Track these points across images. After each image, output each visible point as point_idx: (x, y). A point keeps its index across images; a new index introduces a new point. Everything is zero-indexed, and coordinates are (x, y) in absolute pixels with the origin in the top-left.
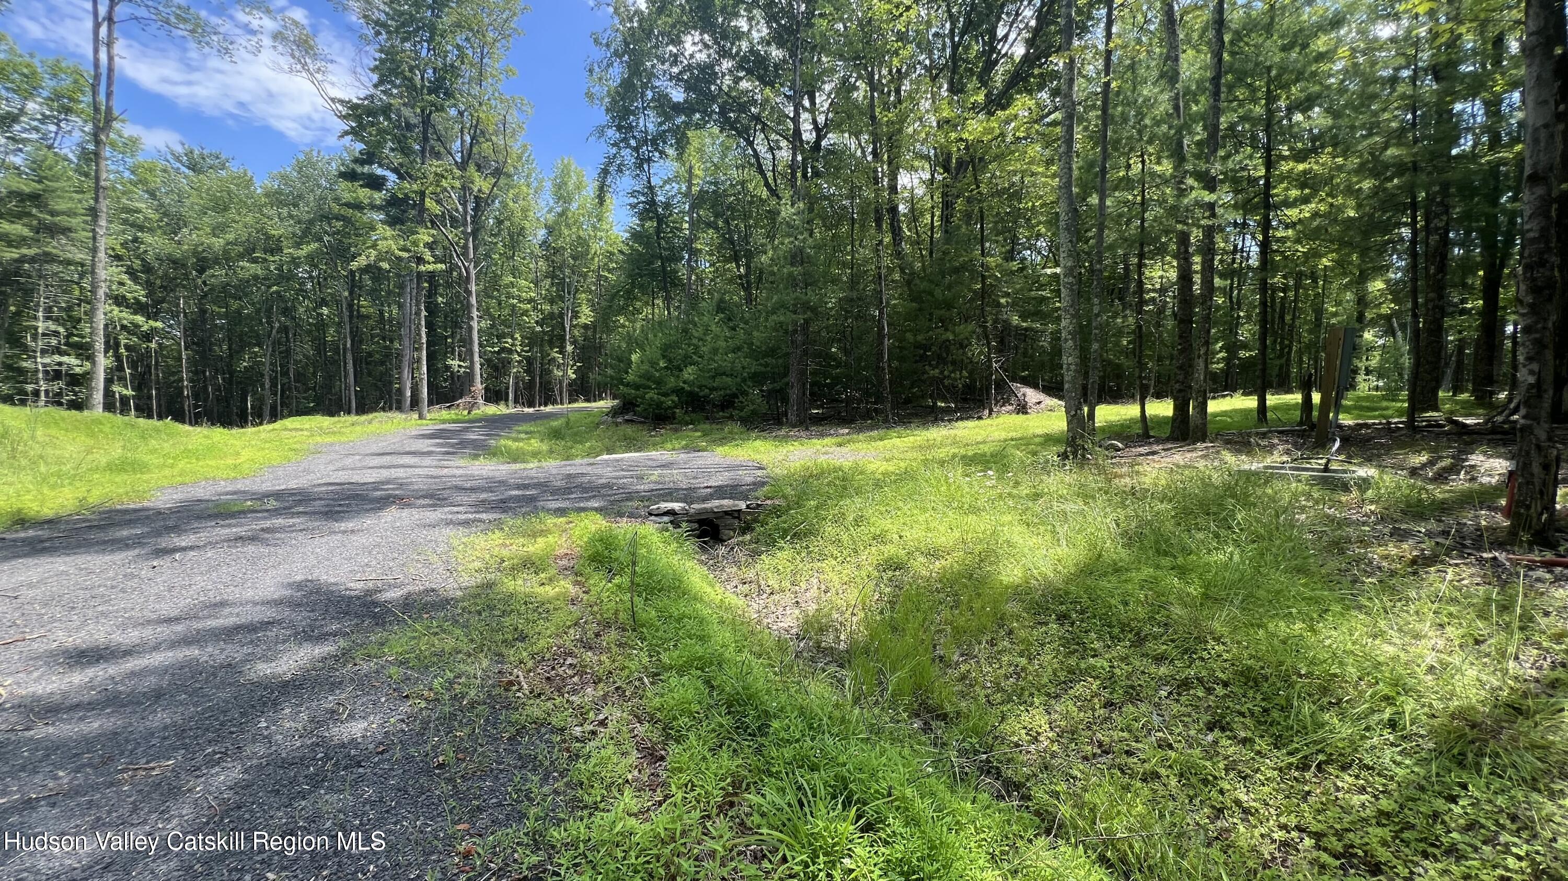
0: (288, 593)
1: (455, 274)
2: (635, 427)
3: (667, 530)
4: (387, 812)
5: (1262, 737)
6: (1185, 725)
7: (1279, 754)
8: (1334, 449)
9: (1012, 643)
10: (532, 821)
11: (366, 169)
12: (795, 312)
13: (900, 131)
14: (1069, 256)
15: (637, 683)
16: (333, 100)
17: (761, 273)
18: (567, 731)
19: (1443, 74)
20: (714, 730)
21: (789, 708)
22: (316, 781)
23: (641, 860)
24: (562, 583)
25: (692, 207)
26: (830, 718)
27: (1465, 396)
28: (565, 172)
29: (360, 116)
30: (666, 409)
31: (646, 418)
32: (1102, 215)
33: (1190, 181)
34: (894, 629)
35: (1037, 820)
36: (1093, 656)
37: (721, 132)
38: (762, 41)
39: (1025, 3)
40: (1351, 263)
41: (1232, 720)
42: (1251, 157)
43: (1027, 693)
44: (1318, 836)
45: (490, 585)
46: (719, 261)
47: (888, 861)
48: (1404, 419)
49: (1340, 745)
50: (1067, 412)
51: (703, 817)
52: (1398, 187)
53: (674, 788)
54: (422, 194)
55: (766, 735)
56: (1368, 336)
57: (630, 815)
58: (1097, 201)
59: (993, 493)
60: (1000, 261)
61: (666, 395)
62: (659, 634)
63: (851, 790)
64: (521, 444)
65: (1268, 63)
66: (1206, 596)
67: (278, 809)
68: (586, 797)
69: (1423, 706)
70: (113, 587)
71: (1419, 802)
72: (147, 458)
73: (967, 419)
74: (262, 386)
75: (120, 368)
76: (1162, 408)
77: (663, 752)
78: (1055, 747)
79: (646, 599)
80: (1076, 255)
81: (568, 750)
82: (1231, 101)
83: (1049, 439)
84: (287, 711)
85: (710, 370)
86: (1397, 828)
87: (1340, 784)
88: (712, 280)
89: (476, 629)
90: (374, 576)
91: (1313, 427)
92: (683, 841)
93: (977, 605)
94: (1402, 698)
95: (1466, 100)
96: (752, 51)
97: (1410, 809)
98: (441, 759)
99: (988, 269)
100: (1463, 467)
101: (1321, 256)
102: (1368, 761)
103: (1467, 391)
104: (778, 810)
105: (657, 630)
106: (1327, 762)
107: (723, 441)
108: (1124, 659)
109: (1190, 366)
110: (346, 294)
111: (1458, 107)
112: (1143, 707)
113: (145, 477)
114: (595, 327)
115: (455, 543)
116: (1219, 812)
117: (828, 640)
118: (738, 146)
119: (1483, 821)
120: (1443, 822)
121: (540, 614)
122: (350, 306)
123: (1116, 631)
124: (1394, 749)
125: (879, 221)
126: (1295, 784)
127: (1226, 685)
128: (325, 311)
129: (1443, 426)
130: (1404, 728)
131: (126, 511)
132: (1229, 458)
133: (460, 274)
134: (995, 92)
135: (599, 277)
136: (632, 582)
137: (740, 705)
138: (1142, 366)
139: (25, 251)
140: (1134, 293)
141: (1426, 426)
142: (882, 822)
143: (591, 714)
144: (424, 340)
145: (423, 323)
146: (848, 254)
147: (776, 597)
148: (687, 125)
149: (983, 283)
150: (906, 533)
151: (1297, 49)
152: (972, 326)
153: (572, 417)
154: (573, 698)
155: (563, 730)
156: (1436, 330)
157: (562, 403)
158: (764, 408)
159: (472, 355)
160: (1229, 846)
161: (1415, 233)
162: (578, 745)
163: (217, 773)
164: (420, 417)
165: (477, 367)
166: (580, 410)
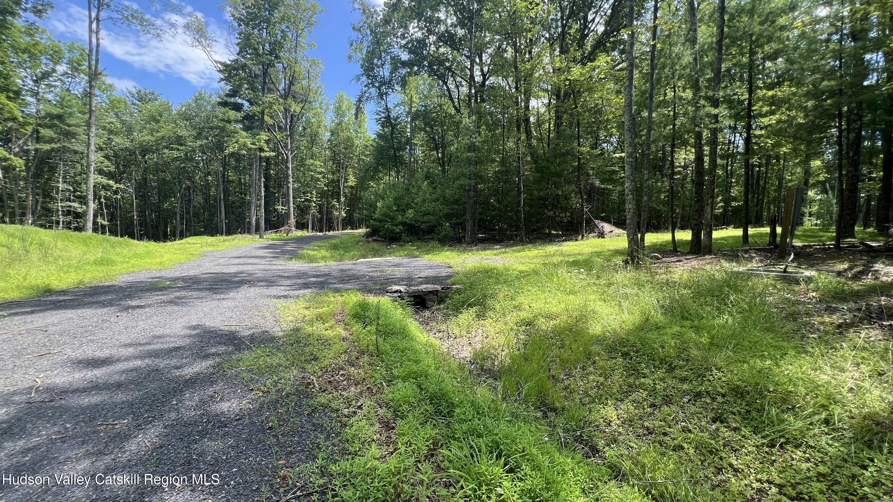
0: (188, 332)
1: (280, 157)
2: (379, 244)
3: (397, 301)
4: (241, 452)
5: (746, 427)
6: (699, 419)
7: (756, 438)
8: (790, 259)
9: (595, 369)
10: (320, 460)
11: (232, 100)
12: (470, 179)
13: (531, 75)
14: (630, 146)
15: (379, 386)
16: (216, 62)
17: (451, 157)
18: (340, 411)
19: (858, 36)
20: (422, 413)
21: (465, 402)
22: (203, 434)
23: (381, 484)
24: (338, 329)
25: (413, 119)
26: (489, 408)
27: (871, 230)
28: (340, 101)
29: (230, 71)
30: (396, 234)
31: (385, 239)
32: (650, 122)
33: (702, 102)
34: (526, 359)
35: (610, 471)
36: (643, 378)
37: (429, 77)
38: (452, 25)
39: (605, 1)
40: (801, 150)
41: (728, 417)
42: (740, 87)
43: (604, 398)
44: (780, 486)
45: (297, 330)
46: (427, 150)
47: (523, 490)
48: (833, 243)
49: (794, 433)
50: (628, 237)
51: (416, 462)
52: (831, 105)
53: (400, 445)
54: (263, 113)
55: (452, 416)
56: (811, 193)
57: (375, 459)
58: (647, 114)
59: (584, 283)
60: (588, 149)
61: (396, 225)
62: (392, 359)
63: (501, 449)
64: (315, 252)
65: (751, 32)
66: (711, 344)
67: (182, 449)
68: (350, 448)
69: (847, 411)
70: (96, 327)
71: (843, 469)
72: (114, 258)
73: (569, 240)
74: (176, 219)
75: (101, 209)
76: (685, 235)
77: (393, 425)
78: (621, 430)
79: (385, 339)
80: (633, 145)
81: (340, 422)
82: (728, 55)
83: (618, 252)
84: (187, 395)
85: (421, 212)
86: (830, 483)
87: (794, 456)
88: (423, 161)
89: (290, 353)
90: (234, 323)
91: (776, 247)
92: (404, 474)
93: (574, 347)
94: (832, 407)
95: (873, 52)
96: (447, 31)
97: (838, 473)
98: (270, 424)
99: (582, 154)
100: (870, 271)
101: (782, 146)
102: (811, 443)
103: (872, 226)
104: (459, 459)
105: (391, 357)
106: (786, 443)
107: (428, 252)
108: (662, 379)
109: (702, 210)
110: (221, 169)
111: (868, 57)
112: (674, 408)
113: (114, 268)
114: (357, 188)
115: (280, 306)
116: (719, 470)
117: (488, 364)
118: (439, 85)
119: (883, 481)
120: (859, 481)
121: (325, 346)
122: (224, 175)
123: (657, 363)
124: (828, 436)
125: (518, 127)
126: (766, 455)
127: (724, 396)
128: (210, 178)
129: (858, 247)
130: (834, 424)
131: (103, 287)
132: (726, 264)
133: (283, 158)
134: (587, 52)
135: (360, 160)
136: (377, 329)
137: (437, 399)
138: (673, 210)
139: (53, 145)
140: (669, 168)
141: (847, 247)
142: (519, 468)
143: (354, 402)
144: (263, 194)
145: (262, 185)
146: (501, 146)
147: (458, 340)
148: (410, 74)
149: (579, 162)
150: (533, 305)
151: (768, 24)
152: (573, 187)
153: (344, 238)
154: (344, 393)
155: (337, 410)
156: (854, 190)
157: (338, 230)
158: (452, 233)
159: (289, 203)
160: (725, 491)
161: (840, 131)
162: (346, 419)
163: (150, 428)
164: (260, 237)
165: (292, 209)
166: (348, 234)
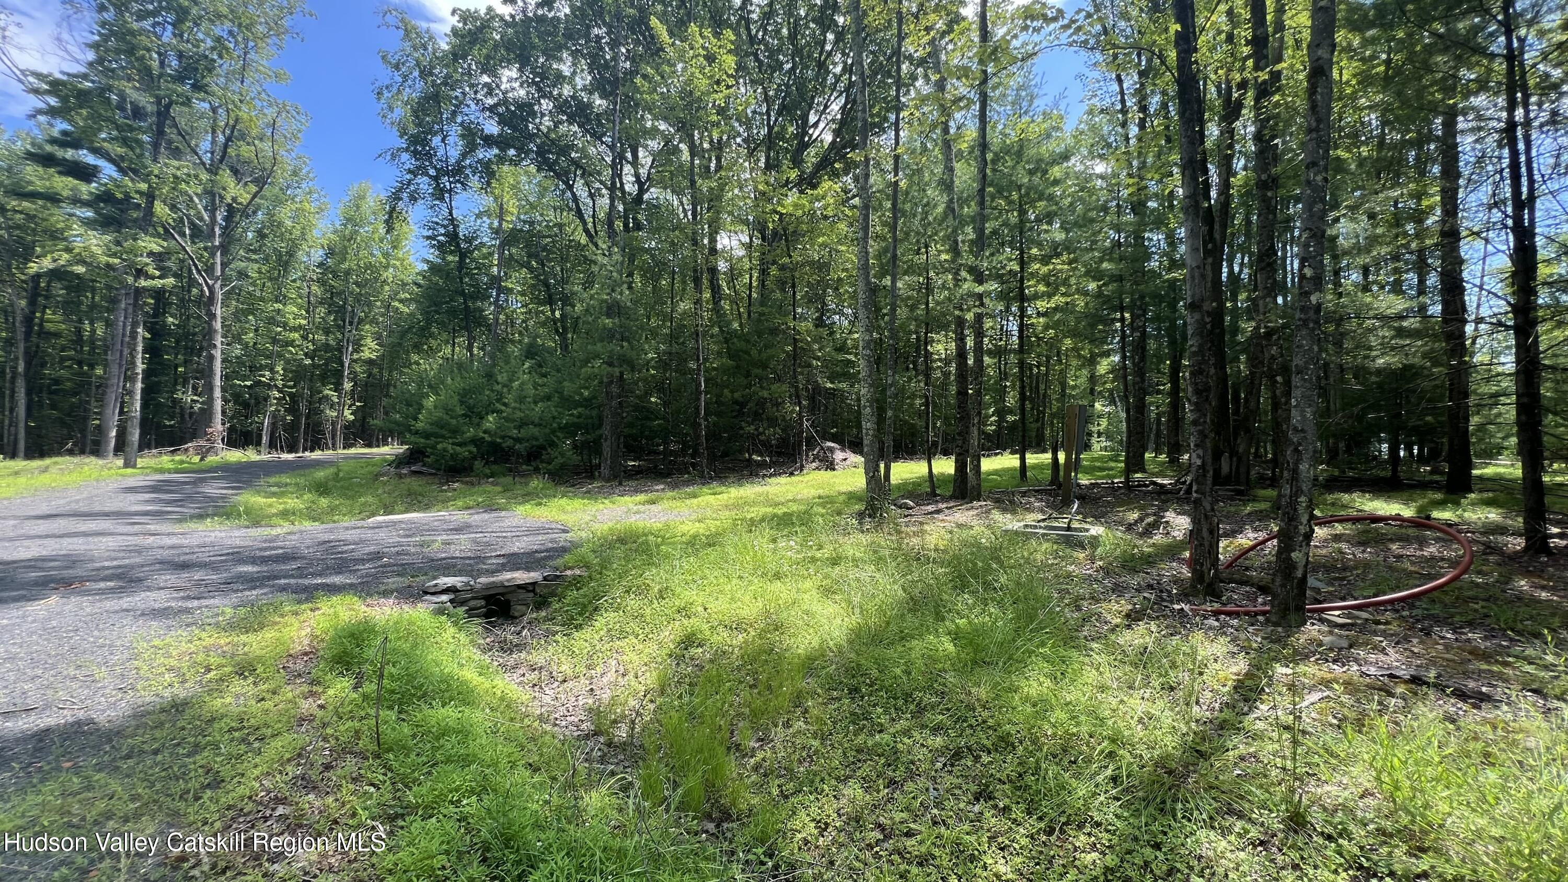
1: (195, 291)
2: (422, 481)
3: (445, 612)
5: (1017, 803)
6: (956, 798)
7: (1030, 820)
8: (1074, 508)
9: (806, 723)
11: (70, 154)
12: (610, 364)
13: (720, 196)
14: (866, 331)
16: (22, 70)
17: (577, 321)
21: (556, 846)
25: (502, 246)
27: (1162, 458)
29: (65, 94)
30: (461, 461)
31: (438, 470)
32: (894, 295)
33: (964, 274)
34: (692, 716)
36: (879, 732)
37: (538, 171)
38: (584, 89)
40: (1083, 348)
41: (994, 789)
42: (1009, 257)
43: (818, 779)
46: (531, 302)
48: (1122, 479)
49: (1077, 805)
50: (866, 473)
52: (1111, 291)
54: (150, 197)
56: (1098, 405)
58: (890, 283)
59: (796, 559)
60: (810, 326)
61: (462, 445)
62: (409, 759)
64: (270, 501)
65: (1019, 183)
66: (975, 660)
69: (1136, 758)
71: (1134, 854)
73: (780, 474)
82: (993, 210)
83: (852, 497)
85: (515, 420)
87: (1077, 844)
88: (523, 322)
91: (1060, 486)
93: (775, 682)
94: (1120, 753)
95: (1153, 231)
96: (573, 97)
97: (1128, 861)
99: (799, 333)
100: (1161, 523)
102: (1097, 818)
103: (1164, 452)
105: (408, 754)
106: (1067, 824)
107: (527, 497)
108: (907, 733)
109: (968, 432)
110: (23, 303)
111: (1148, 235)
112: (922, 783)
114: (381, 364)
117: (622, 732)
118: (557, 188)
121: (249, 744)
122: (29, 319)
123: (900, 702)
124: (1116, 803)
125: (697, 281)
126: (1043, 849)
129: (1147, 486)
130: (1123, 782)
132: (998, 517)
133: (201, 293)
134: (807, 172)
135: (389, 308)
141: (1137, 486)
144: (140, 367)
145: (141, 346)
146: (668, 307)
147: (570, 684)
148: (501, 160)
149: (795, 346)
150: (712, 605)
151: (1039, 175)
152: (785, 387)
153: (345, 467)
156: (1142, 405)
157: (334, 449)
158: (576, 460)
159: (211, 389)
164: (126, 465)
165: (218, 404)
166: (356, 457)
